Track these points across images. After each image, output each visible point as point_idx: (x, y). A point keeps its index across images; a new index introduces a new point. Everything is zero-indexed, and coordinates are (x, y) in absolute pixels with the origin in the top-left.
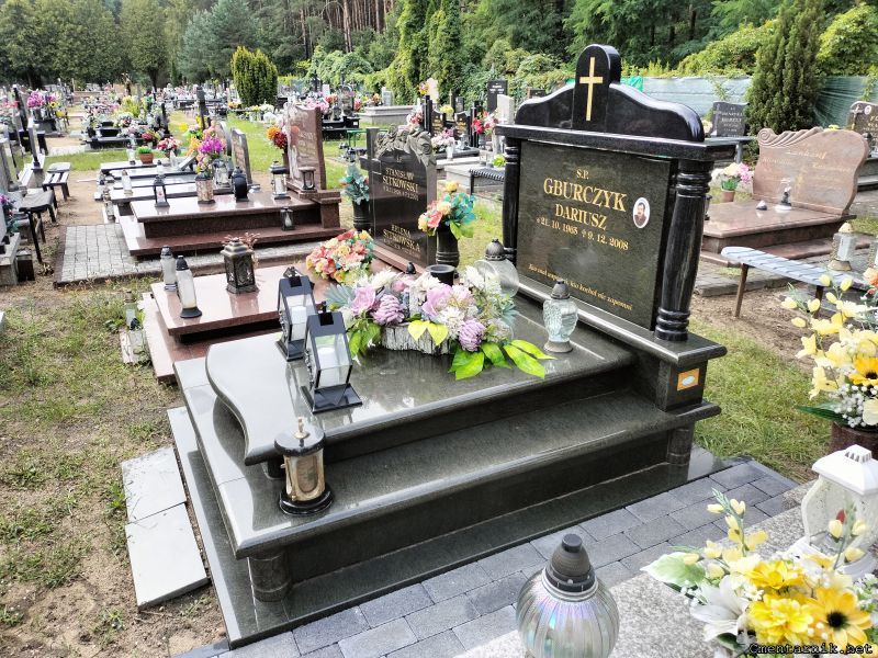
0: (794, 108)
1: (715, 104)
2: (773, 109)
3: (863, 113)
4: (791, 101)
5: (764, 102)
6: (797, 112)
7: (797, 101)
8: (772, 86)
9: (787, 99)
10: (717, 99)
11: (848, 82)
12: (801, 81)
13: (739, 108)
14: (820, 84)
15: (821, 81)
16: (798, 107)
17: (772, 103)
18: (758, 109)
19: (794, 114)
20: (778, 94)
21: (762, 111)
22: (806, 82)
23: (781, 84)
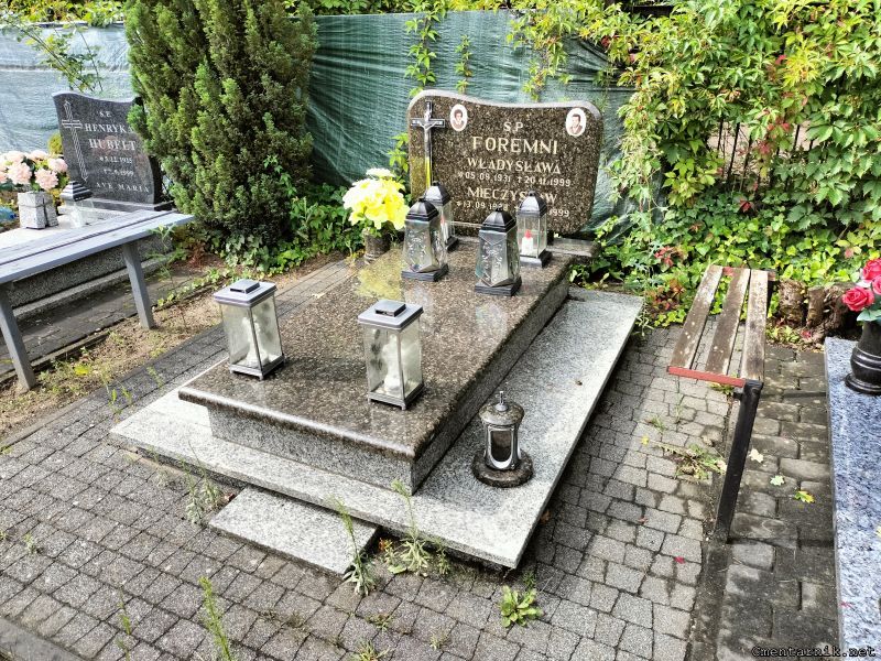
0: (258, 109)
2: (202, 116)
4: (243, 88)
5: (174, 95)
6: (267, 117)
7: (260, 90)
8: (177, 45)
9: (228, 83)
11: (370, 33)
12: (251, 28)
13: (116, 112)
14: (304, 38)
15: (306, 29)
16: (268, 106)
17: (192, 95)
18: (164, 116)
19: (263, 126)
20: (201, 71)
21: (177, 119)
22: (267, 32)
23: (203, 40)
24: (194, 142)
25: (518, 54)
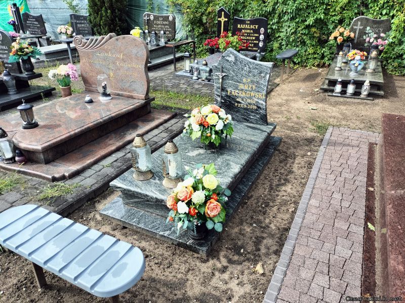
0: (115, 17)
1: (71, 15)
2: (103, 18)
3: (150, 19)
4: (112, 12)
5: (98, 14)
6: (117, 19)
7: (115, 13)
8: (99, 3)
9: (109, 11)
10: (71, 12)
13: (85, 18)
16: (117, 16)
17: (101, 14)
18: (95, 18)
19: (116, 21)
20: (103, 9)
21: (98, 19)
24: (102, 24)
25: (168, 7)
